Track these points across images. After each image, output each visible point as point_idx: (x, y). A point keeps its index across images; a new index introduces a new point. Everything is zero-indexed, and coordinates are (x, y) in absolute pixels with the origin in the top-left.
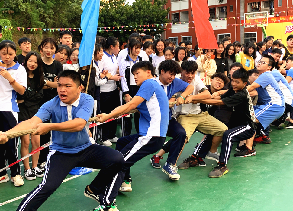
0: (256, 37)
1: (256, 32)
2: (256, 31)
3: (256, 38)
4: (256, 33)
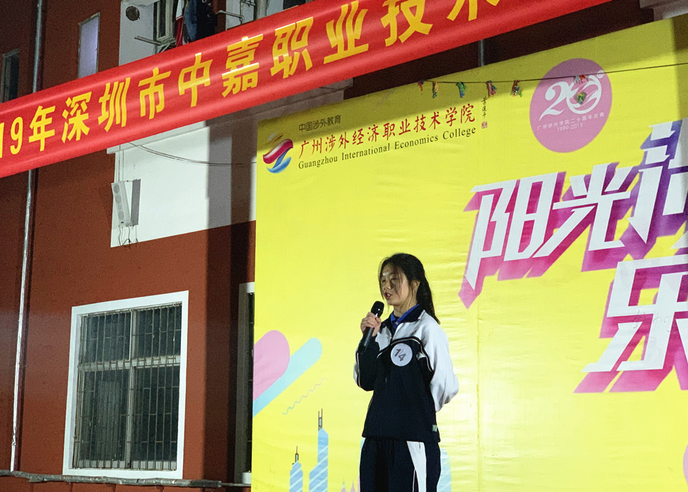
1: (181, 297)
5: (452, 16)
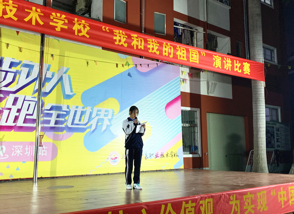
5: (26, 20)
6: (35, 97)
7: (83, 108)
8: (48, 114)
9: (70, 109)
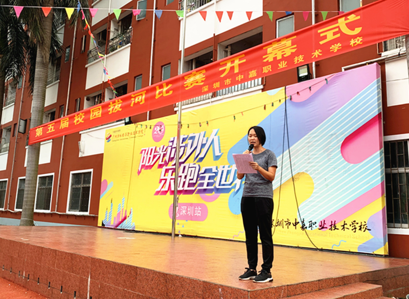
0: (90, 183)
1: (92, 170)
2: (91, 168)
3: (89, 187)
4: (90, 172)
6: (195, 164)
7: (229, 167)
8: (202, 177)
9: (218, 169)
